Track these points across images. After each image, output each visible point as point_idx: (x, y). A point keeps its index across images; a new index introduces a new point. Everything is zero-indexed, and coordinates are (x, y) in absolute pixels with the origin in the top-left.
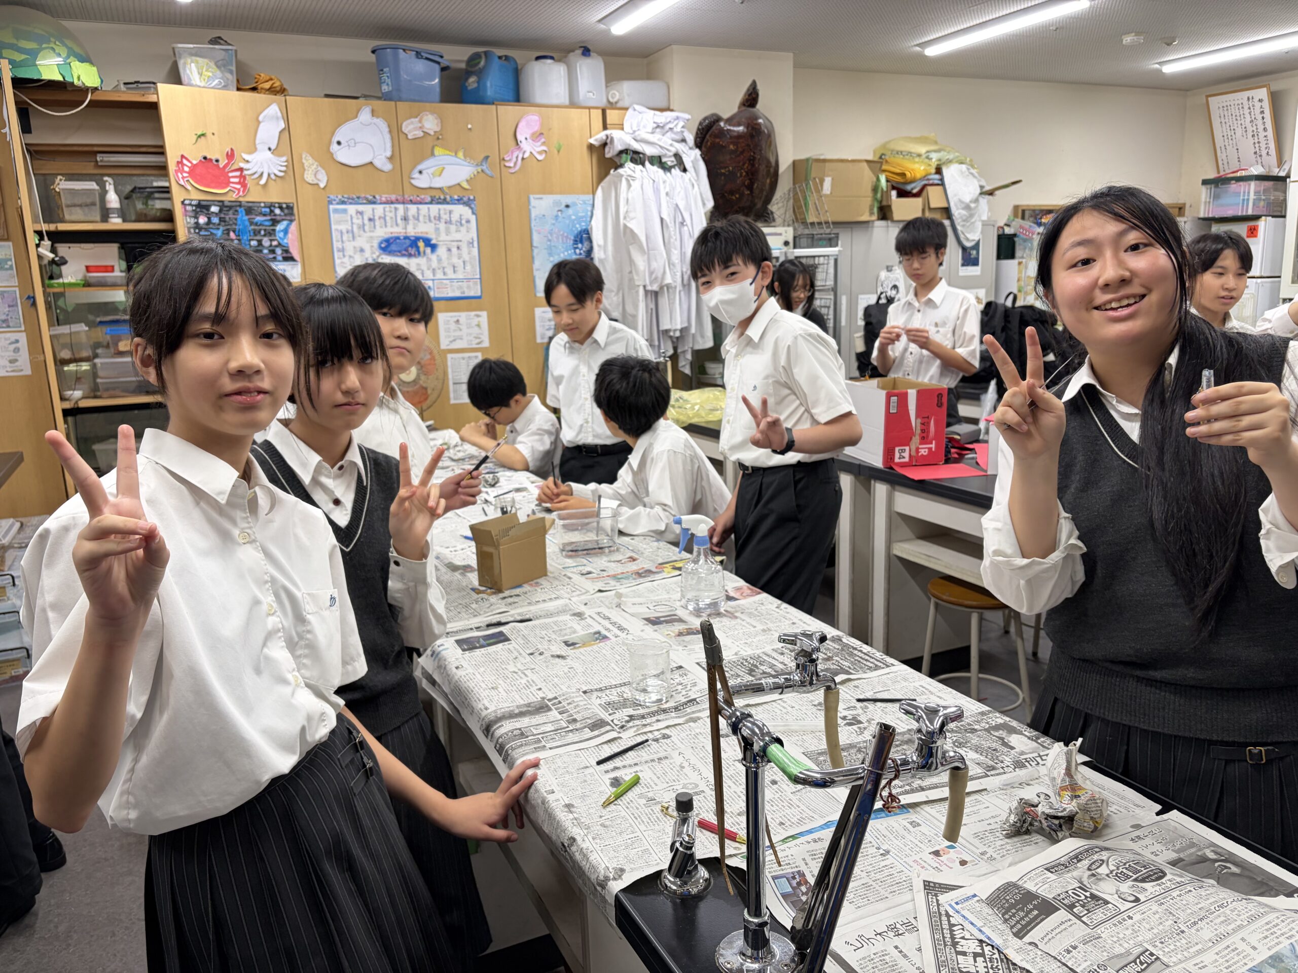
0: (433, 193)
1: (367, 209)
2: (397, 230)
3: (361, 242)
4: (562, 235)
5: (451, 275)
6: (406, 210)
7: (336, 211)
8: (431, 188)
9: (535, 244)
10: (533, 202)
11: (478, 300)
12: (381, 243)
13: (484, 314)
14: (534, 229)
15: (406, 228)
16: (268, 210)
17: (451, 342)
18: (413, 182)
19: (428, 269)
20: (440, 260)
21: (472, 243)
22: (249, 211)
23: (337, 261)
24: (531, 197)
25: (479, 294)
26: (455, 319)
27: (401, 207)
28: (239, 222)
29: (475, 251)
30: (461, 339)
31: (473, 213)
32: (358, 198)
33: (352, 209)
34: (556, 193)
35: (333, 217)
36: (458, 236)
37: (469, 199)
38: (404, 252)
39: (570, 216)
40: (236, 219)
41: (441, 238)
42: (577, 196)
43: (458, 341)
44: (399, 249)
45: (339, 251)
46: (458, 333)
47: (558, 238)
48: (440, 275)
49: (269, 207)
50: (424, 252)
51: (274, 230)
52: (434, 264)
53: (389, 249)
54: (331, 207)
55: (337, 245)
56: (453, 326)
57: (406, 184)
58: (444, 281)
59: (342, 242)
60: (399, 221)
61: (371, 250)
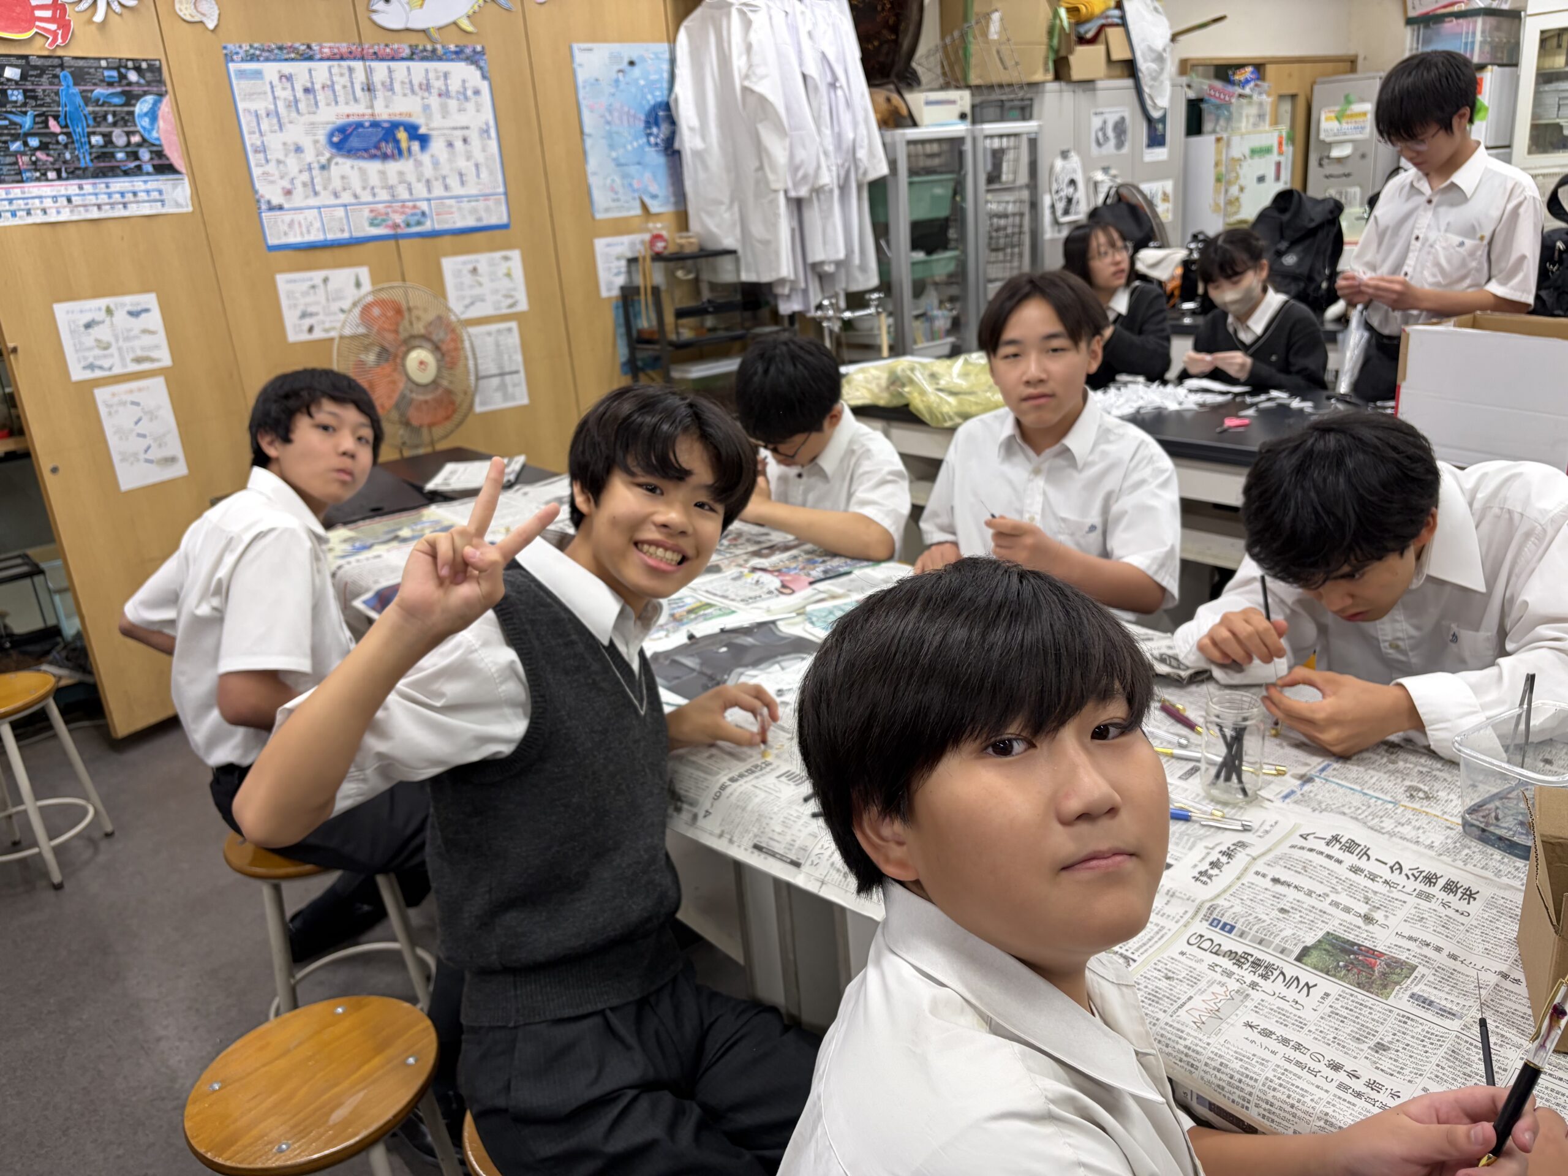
0: (414, 39)
1: (299, 69)
2: (357, 110)
3: (295, 133)
4: (628, 113)
5: (457, 189)
6: (369, 72)
7: (242, 74)
8: (408, 30)
9: (587, 129)
10: (579, 57)
11: (504, 231)
12: (331, 135)
13: (516, 255)
14: (584, 103)
15: (372, 107)
16: (115, 73)
17: (467, 307)
18: (375, 17)
19: (419, 180)
20: (436, 164)
21: (487, 131)
22: (79, 76)
23: (256, 172)
24: (575, 46)
25: (504, 220)
26: (470, 267)
27: (358, 65)
28: (63, 100)
29: (493, 145)
30: (483, 300)
31: (484, 77)
32: (281, 48)
33: (271, 70)
34: (614, 41)
35: (239, 86)
36: (461, 120)
37: (474, 51)
38: (373, 151)
39: (637, 80)
40: (57, 93)
41: (434, 125)
42: (645, 45)
43: (478, 304)
44: (364, 145)
45: (256, 151)
46: (477, 291)
47: (621, 119)
48: (438, 191)
49: (117, 69)
50: (409, 150)
51: (132, 113)
52: (428, 171)
53: (347, 146)
54: (231, 65)
55: (251, 140)
56: (468, 279)
57: (364, 24)
58: (448, 202)
59: (261, 134)
60: (359, 93)
61: (315, 148)
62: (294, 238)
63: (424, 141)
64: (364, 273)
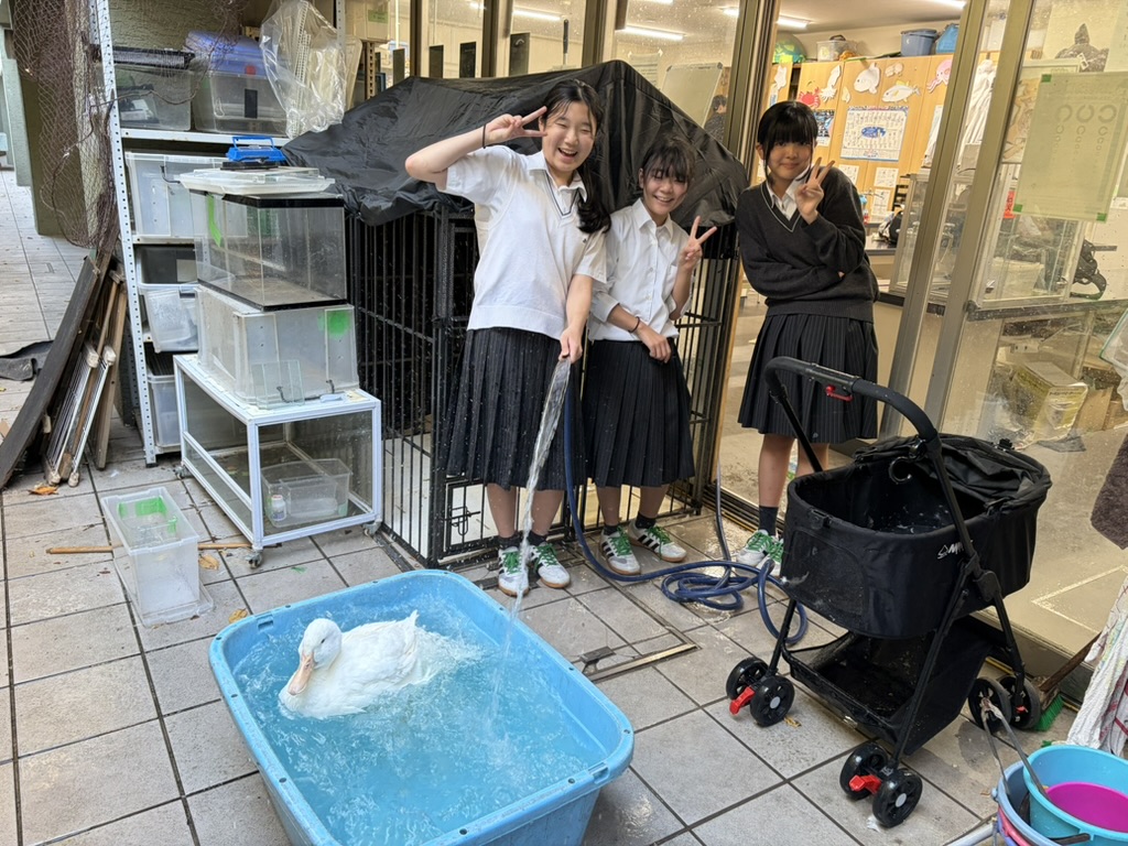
1: (862, 113)
2: (870, 124)
3: (855, 129)
5: (887, 148)
6: (877, 114)
7: (850, 114)
8: (890, 102)
10: (937, 110)
11: (896, 162)
12: (863, 130)
13: (897, 170)
15: (875, 123)
17: (879, 183)
18: (883, 99)
19: (878, 144)
20: (884, 140)
21: (901, 131)
23: (844, 138)
24: (936, 107)
25: (897, 159)
26: (883, 171)
27: (875, 112)
29: (901, 136)
30: (884, 182)
31: (906, 115)
32: (860, 107)
33: (856, 112)
35: (848, 117)
36: (894, 128)
37: (905, 108)
38: (871, 135)
41: (888, 129)
43: (882, 183)
44: (869, 133)
45: (846, 133)
46: (883, 178)
48: (883, 148)
49: (826, 112)
50: (879, 135)
51: (824, 122)
52: (882, 142)
53: (866, 133)
55: (846, 130)
56: (881, 174)
58: (884, 151)
59: (848, 129)
60: (873, 119)
61: (859, 133)
62: (847, 156)
63: (883, 133)
64: (858, 167)
